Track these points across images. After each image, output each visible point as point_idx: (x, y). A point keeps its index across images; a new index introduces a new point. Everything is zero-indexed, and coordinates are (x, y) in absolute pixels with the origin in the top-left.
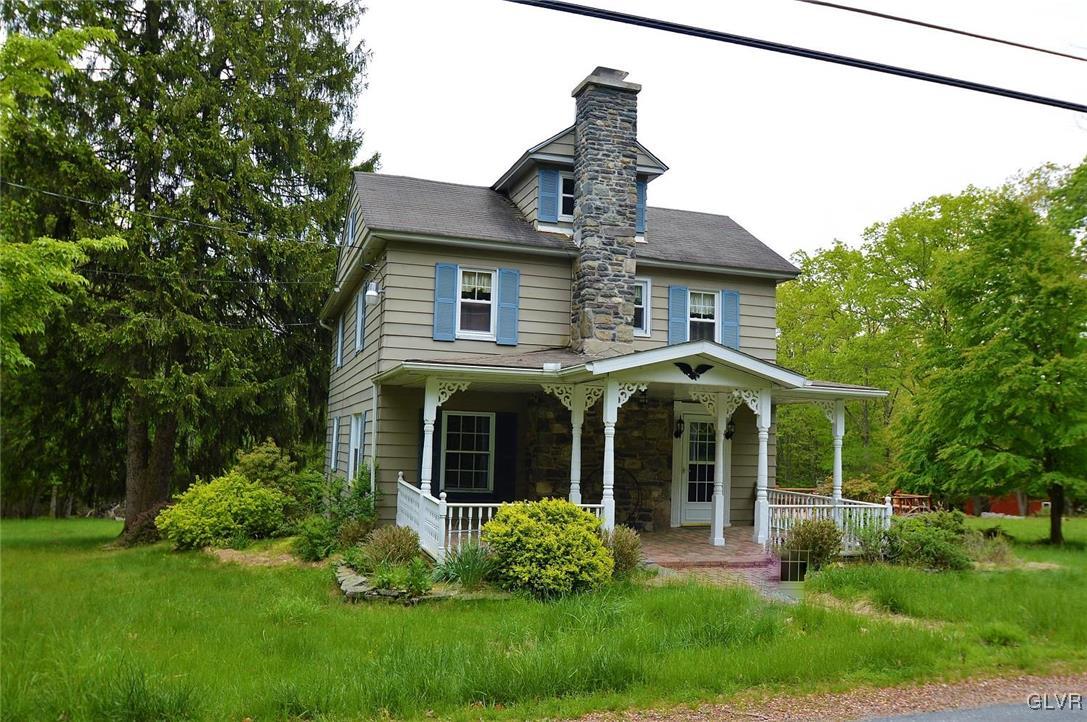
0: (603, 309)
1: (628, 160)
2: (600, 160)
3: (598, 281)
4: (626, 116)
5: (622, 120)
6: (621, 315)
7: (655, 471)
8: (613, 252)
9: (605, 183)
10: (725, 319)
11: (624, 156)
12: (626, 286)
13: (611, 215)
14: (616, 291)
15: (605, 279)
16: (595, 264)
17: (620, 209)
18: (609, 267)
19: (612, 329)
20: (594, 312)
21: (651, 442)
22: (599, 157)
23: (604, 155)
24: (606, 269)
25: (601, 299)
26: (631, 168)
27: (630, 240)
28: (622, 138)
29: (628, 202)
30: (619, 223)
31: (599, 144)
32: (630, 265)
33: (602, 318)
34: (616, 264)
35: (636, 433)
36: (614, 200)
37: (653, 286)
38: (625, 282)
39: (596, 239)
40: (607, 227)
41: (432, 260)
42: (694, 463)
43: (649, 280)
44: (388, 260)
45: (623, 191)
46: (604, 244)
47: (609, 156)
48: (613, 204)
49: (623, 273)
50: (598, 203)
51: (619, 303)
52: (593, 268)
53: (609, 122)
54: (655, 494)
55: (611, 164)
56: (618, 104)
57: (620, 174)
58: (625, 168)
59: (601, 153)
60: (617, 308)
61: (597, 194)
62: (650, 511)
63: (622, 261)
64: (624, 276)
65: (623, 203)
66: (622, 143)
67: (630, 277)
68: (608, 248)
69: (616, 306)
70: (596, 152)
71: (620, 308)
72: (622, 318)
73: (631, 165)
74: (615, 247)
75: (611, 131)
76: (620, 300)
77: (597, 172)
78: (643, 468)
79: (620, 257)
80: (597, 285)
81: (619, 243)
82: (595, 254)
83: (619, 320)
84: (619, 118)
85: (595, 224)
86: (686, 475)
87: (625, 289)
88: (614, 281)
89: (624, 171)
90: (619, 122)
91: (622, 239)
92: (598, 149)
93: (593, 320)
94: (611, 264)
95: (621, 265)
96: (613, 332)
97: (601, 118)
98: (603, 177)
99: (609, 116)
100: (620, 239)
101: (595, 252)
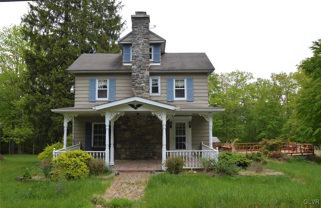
0: (138, 88)
1: (145, 40)
2: (136, 41)
3: (136, 79)
4: (145, 26)
5: (144, 27)
6: (144, 89)
7: (157, 139)
8: (141, 70)
9: (138, 48)
10: (187, 88)
11: (144, 38)
12: (146, 80)
13: (140, 58)
14: (142, 82)
15: (139, 78)
16: (135, 74)
17: (143, 55)
18: (140, 74)
19: (141, 94)
20: (135, 89)
21: (156, 130)
22: (136, 40)
23: (137, 39)
24: (139, 75)
25: (137, 85)
26: (147, 42)
27: (147, 65)
28: (144, 33)
29: (146, 53)
30: (143, 60)
31: (135, 36)
32: (147, 73)
33: (138, 91)
34: (142, 73)
35: (150, 127)
36: (141, 53)
37: (161, 79)
38: (145, 78)
39: (135, 66)
40: (138, 62)
41: (88, 78)
42: (178, 136)
43: (160, 77)
44: (76, 79)
45: (144, 50)
46: (138, 67)
47: (139, 39)
48: (141, 54)
49: (145, 76)
50: (136, 55)
51: (144, 86)
52: (134, 75)
53: (139, 29)
54: (158, 147)
55: (140, 42)
56: (142, 22)
57: (143, 44)
58: (145, 42)
59: (136, 39)
60: (143, 87)
61: (135, 52)
62: (156, 153)
63: (144, 72)
64: (145, 77)
65: (144, 54)
66: (144, 34)
67: (147, 77)
68: (139, 68)
69: (142, 87)
70: (134, 39)
71: (144, 88)
72: (145, 90)
73: (147, 41)
74: (142, 68)
75: (140, 31)
76: (144, 85)
77: (135, 45)
78: (153, 138)
79: (143, 71)
80: (135, 81)
81: (143, 66)
82: (135, 71)
83: (143, 91)
84: (142, 27)
85: (135, 61)
86: (175, 140)
87: (146, 81)
88: (142, 79)
89: (144, 43)
90: (143, 28)
91: (144, 65)
92: (135, 38)
93: (135, 92)
94: (140, 73)
95: (144, 73)
96: (142, 95)
97: (136, 28)
98: (137, 46)
99: (139, 27)
100: (143, 65)
101: (135, 70)
